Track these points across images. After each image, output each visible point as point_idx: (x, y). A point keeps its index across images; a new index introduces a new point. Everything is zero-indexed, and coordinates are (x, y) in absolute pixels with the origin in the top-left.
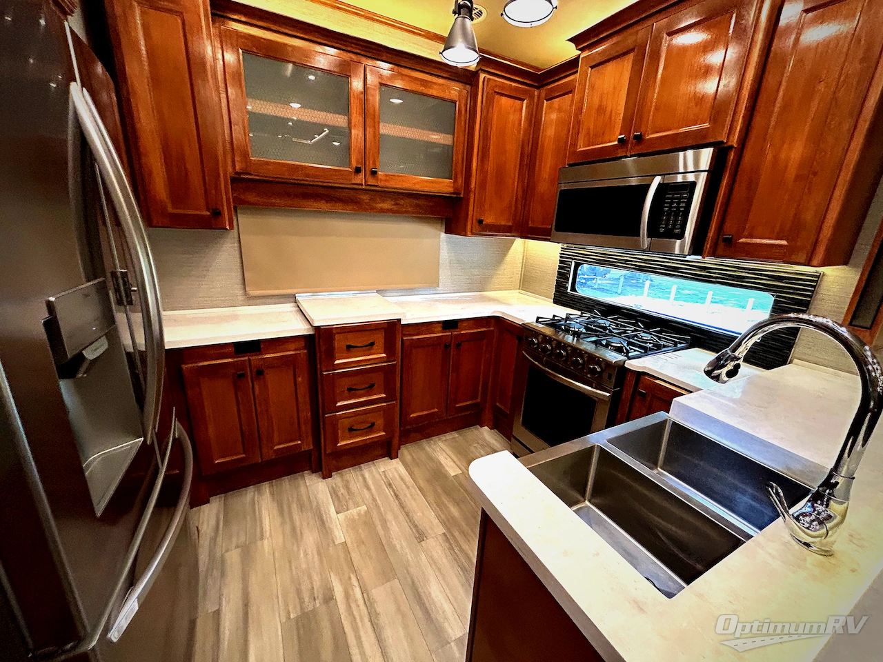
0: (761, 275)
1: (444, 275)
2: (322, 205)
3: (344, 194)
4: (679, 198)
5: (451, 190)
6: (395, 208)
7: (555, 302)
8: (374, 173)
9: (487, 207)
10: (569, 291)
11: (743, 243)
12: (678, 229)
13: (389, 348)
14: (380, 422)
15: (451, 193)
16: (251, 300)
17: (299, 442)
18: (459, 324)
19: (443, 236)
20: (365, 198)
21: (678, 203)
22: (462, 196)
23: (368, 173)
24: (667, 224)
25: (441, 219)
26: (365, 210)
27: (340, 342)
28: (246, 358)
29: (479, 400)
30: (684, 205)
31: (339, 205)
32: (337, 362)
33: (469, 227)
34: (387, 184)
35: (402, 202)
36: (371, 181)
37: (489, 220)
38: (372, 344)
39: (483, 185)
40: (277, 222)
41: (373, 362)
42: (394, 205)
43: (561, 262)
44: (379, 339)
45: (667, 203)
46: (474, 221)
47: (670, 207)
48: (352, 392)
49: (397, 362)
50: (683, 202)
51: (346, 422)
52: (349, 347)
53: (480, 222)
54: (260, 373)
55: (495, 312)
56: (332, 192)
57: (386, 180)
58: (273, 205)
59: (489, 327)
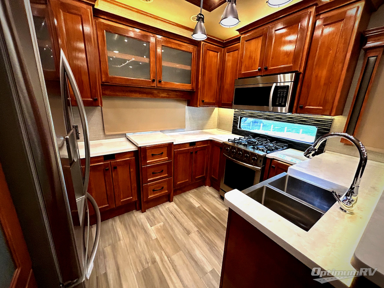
0: (312, 120)
1: (187, 123)
2: (138, 95)
3: (147, 90)
4: (283, 92)
5: (191, 88)
6: (167, 96)
7: (232, 133)
8: (160, 82)
9: (205, 95)
10: (238, 128)
11: (307, 108)
12: (283, 103)
13: (169, 155)
14: (166, 186)
15: (191, 90)
16: (106, 137)
17: (132, 197)
18: (196, 143)
19: (187, 107)
20: (155, 92)
21: (283, 93)
22: (195, 91)
23: (158, 82)
24: (279, 101)
25: (186, 100)
26: (155, 97)
27: (149, 153)
28: (109, 162)
29: (204, 175)
30: (285, 94)
31: (145, 95)
32: (148, 162)
33: (198, 103)
34: (166, 87)
35: (170, 94)
36: (159, 85)
37: (206, 100)
38: (162, 153)
39: (203, 86)
40: (118, 102)
42: (167, 95)
43: (234, 117)
44: (165, 151)
45: (279, 93)
46: (201, 101)
47: (280, 95)
48: (154, 174)
49: (172, 161)
50: (285, 93)
51: (152, 187)
52: (153, 155)
53: (203, 101)
54: (115, 168)
55: (210, 138)
56: (142, 90)
57: (164, 85)
58: (117, 95)
59: (208, 144)
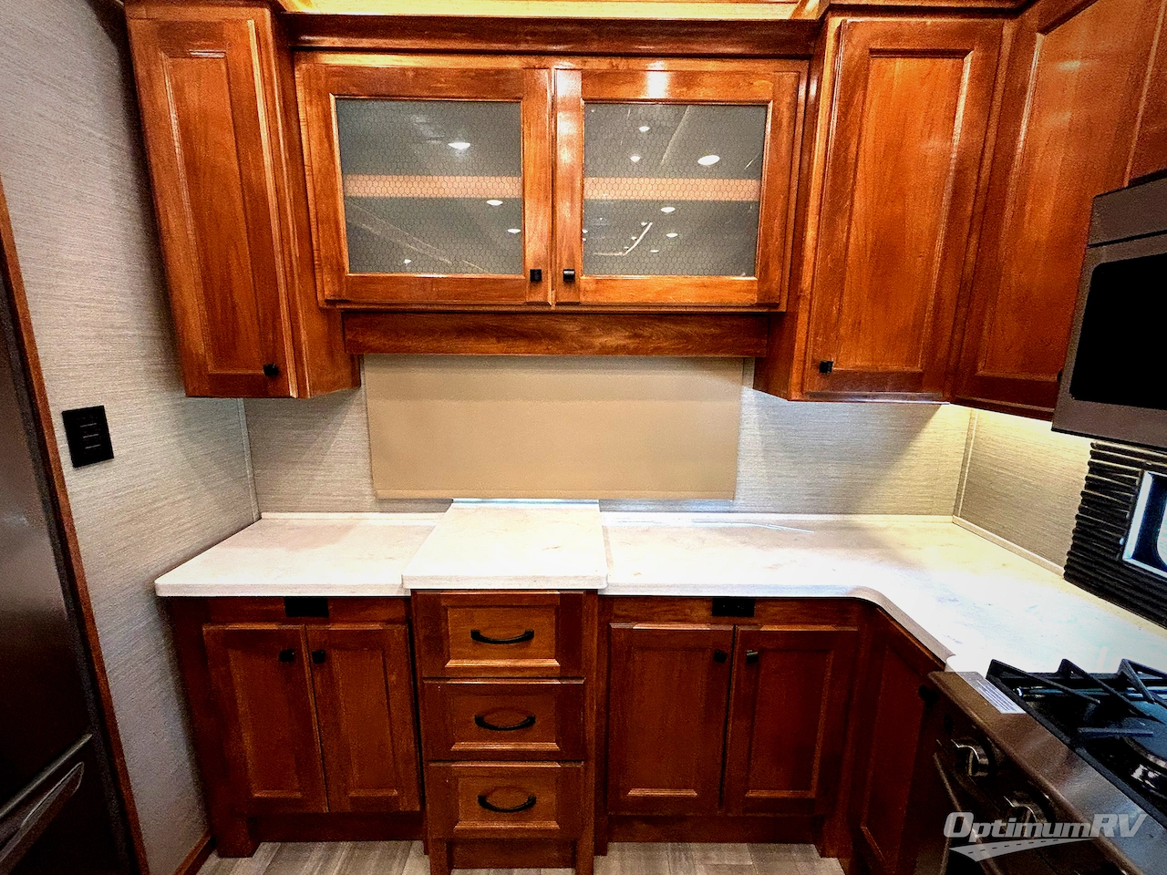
2: (492, 346)
3: (531, 323)
5: (754, 298)
6: (631, 343)
7: (1068, 577)
8: (569, 279)
9: (843, 331)
10: (1129, 560)
13: (568, 648)
14: (547, 798)
15: (758, 305)
16: (386, 504)
17: (395, 793)
18: (757, 606)
19: (750, 395)
20: (571, 328)
22: (783, 309)
23: (560, 280)
25: (745, 361)
26: (570, 351)
27: (460, 629)
28: (298, 627)
29: (812, 794)
31: (521, 345)
32: (451, 664)
33: (795, 378)
34: (602, 300)
35: (647, 332)
36: (567, 296)
37: (847, 360)
38: (528, 636)
40: (423, 376)
41: (527, 674)
42: (630, 337)
44: (545, 627)
46: (808, 365)
48: (485, 726)
51: (479, 786)
52: (477, 636)
53: (825, 368)
54: (320, 658)
55: (857, 589)
56: (507, 321)
57: (595, 291)
58: (408, 350)
59: (845, 622)
